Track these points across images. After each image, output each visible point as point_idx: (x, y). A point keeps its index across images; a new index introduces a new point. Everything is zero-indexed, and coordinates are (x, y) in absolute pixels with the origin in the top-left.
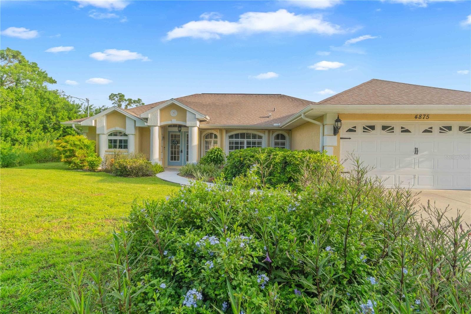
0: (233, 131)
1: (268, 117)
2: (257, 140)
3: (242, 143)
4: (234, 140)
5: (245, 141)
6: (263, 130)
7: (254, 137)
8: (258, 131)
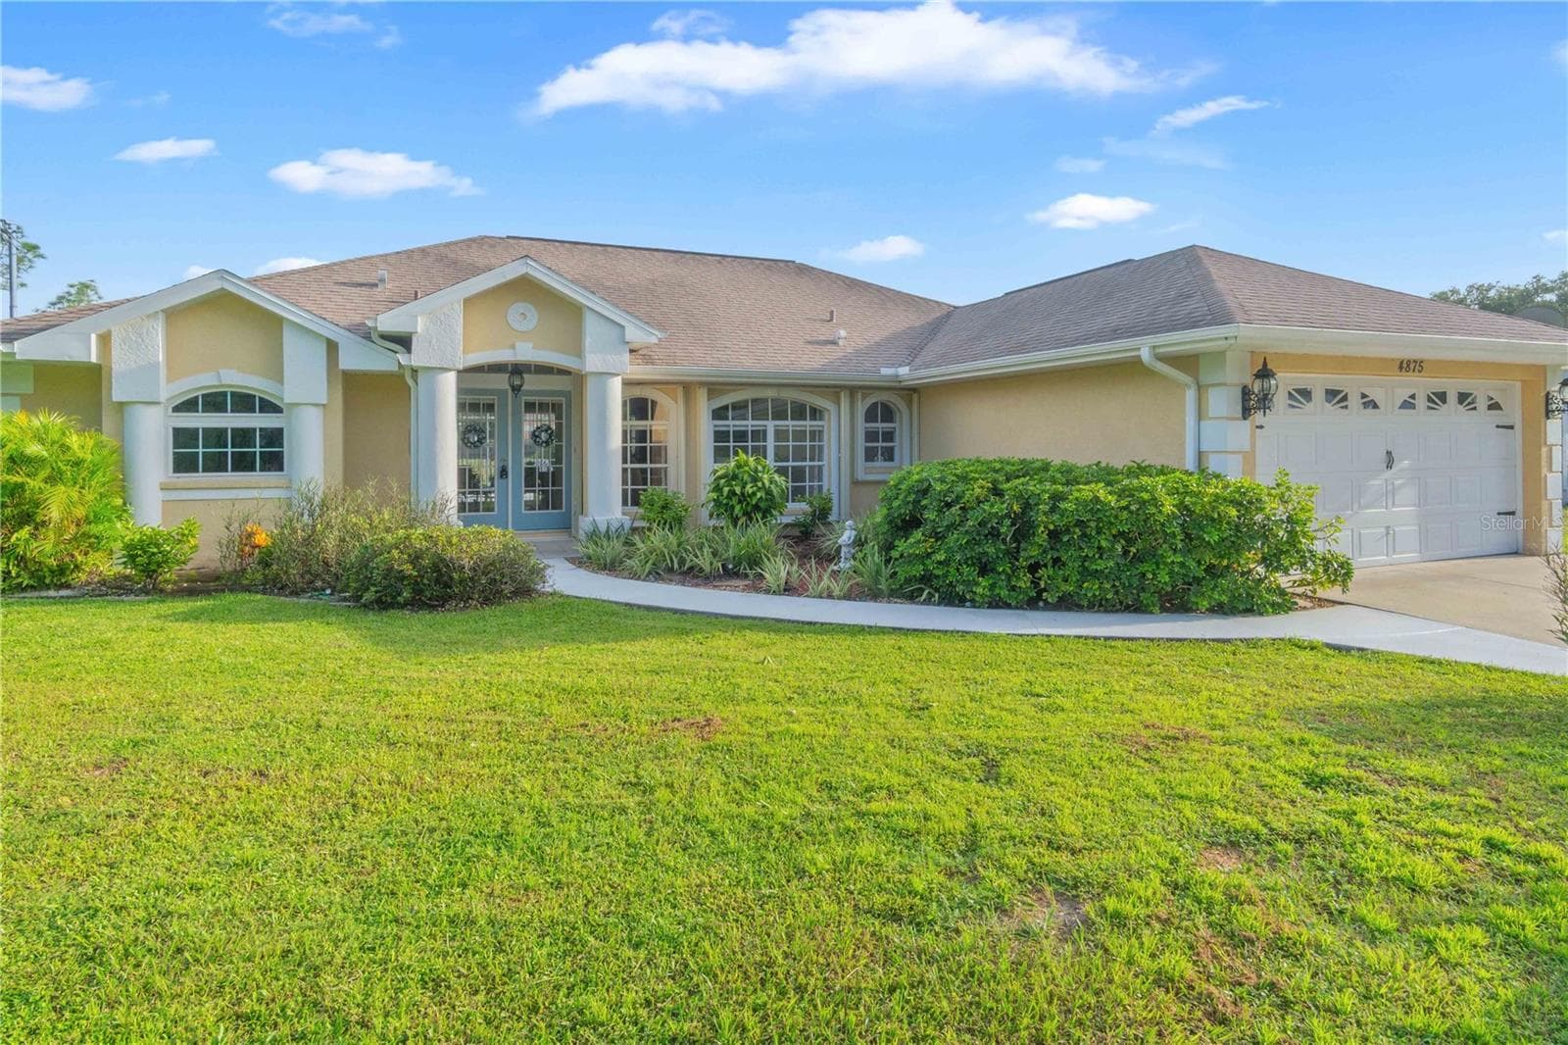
0: (730, 391)
1: (834, 343)
2: (808, 424)
3: (759, 435)
4: (732, 424)
5: (771, 426)
6: (834, 390)
7: (800, 412)
8: (811, 392)
